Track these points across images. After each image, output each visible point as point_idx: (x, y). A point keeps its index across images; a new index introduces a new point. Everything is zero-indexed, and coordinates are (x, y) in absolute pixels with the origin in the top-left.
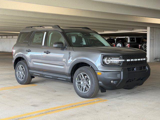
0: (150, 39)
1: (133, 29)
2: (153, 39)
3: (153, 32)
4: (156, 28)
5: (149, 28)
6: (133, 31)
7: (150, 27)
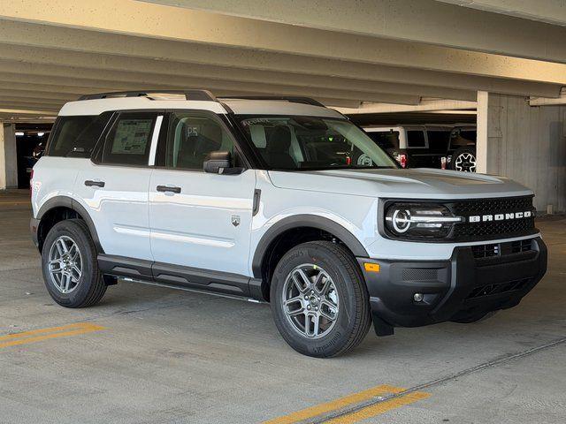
0: (489, 138)
1: (420, 100)
2: (499, 138)
3: (500, 112)
4: (508, 95)
5: (483, 98)
6: (419, 108)
7: (490, 94)
